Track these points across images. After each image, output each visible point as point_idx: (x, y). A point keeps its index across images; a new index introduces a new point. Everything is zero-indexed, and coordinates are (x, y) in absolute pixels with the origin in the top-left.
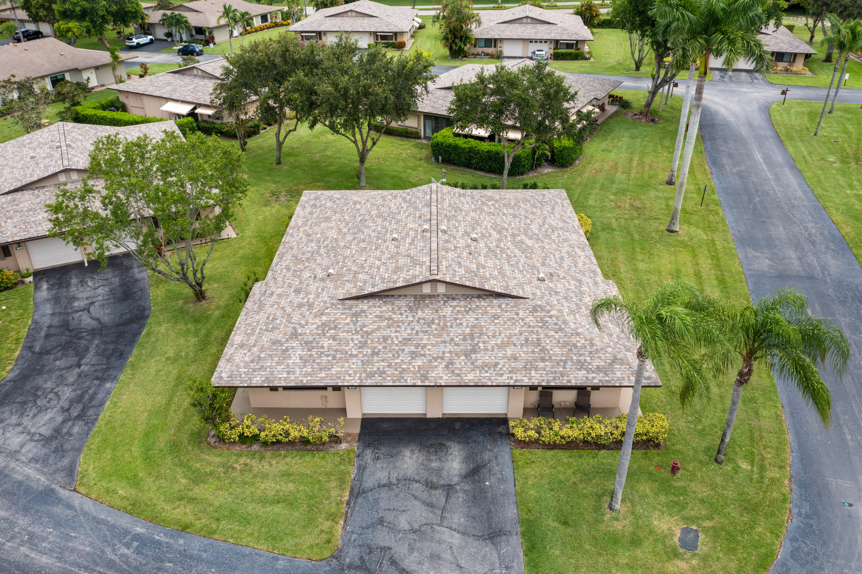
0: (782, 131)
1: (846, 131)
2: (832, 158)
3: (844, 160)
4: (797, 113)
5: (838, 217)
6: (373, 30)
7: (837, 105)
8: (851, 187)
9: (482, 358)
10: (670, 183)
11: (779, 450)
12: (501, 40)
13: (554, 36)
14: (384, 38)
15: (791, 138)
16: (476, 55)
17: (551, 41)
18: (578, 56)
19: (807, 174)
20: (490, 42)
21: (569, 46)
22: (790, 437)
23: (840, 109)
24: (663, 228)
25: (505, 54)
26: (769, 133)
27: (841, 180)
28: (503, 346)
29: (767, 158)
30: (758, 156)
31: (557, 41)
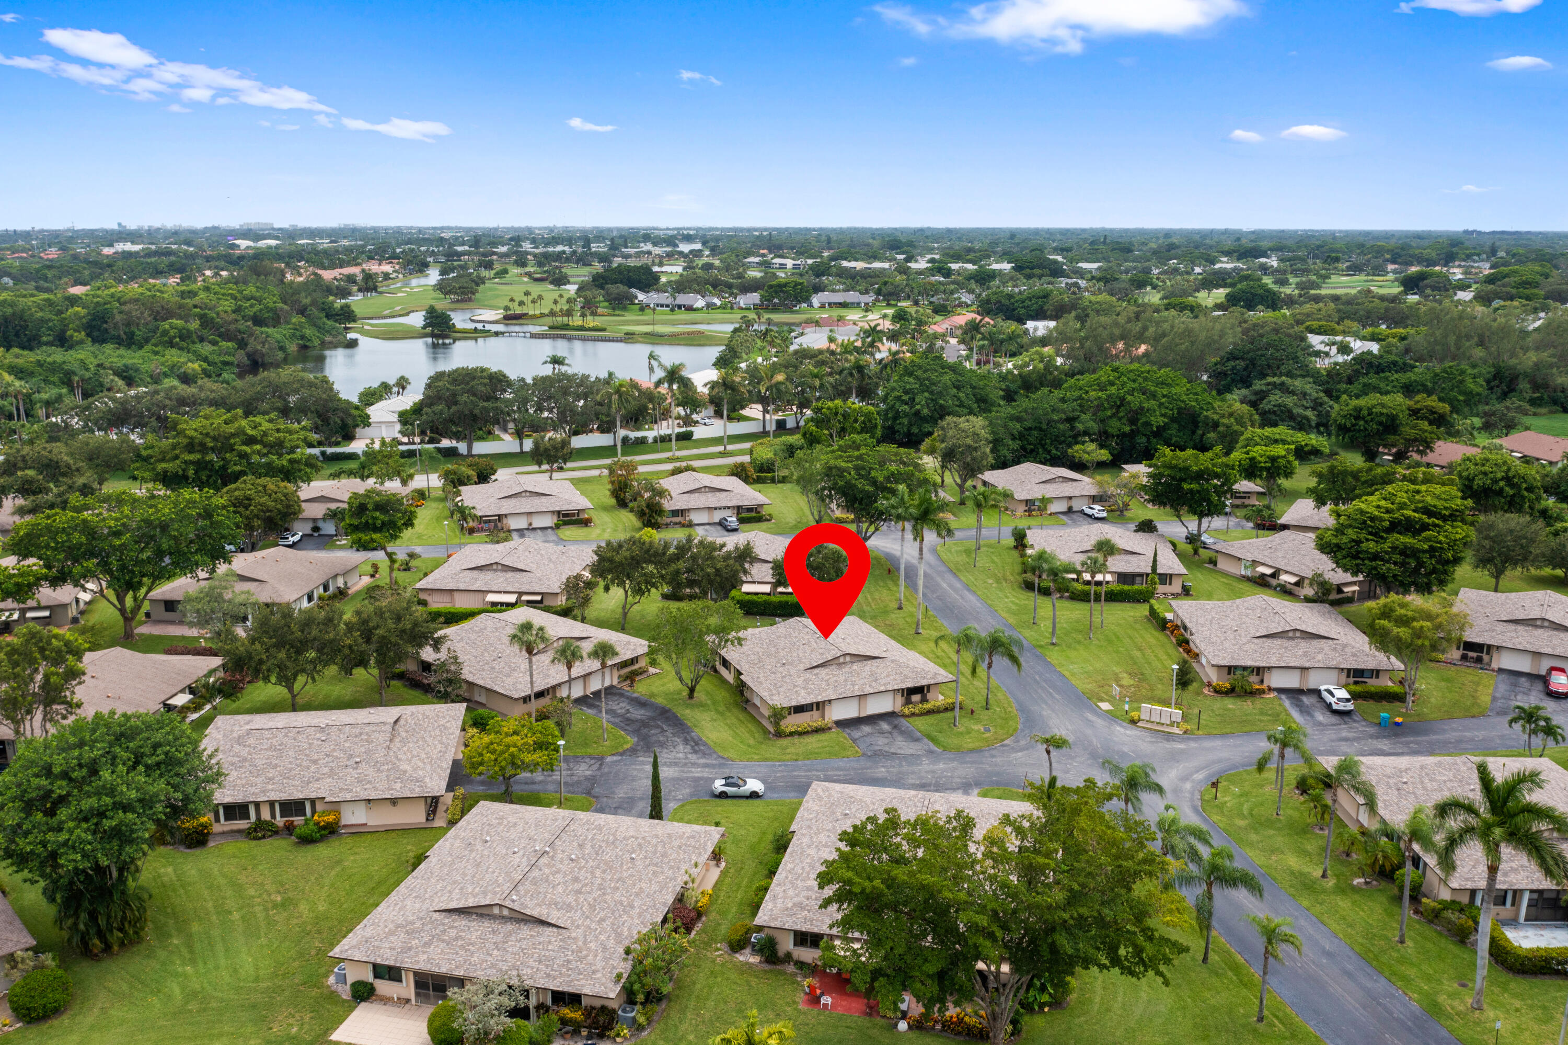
0: (952, 566)
1: (993, 562)
2: (990, 581)
3: (998, 581)
4: (957, 552)
5: (1004, 615)
6: (557, 509)
7: (982, 543)
8: (1007, 597)
9: (883, 682)
10: (900, 608)
11: (1009, 703)
12: (688, 510)
13: (735, 503)
14: (566, 515)
15: (959, 570)
16: (667, 525)
17: (734, 507)
18: (759, 519)
19: (979, 593)
20: (675, 513)
21: (750, 510)
22: (1012, 700)
23: (985, 545)
24: (913, 631)
25: (696, 522)
26: (943, 569)
27: (1000, 594)
28: (888, 676)
29: (950, 586)
30: (945, 585)
31: (738, 507)
